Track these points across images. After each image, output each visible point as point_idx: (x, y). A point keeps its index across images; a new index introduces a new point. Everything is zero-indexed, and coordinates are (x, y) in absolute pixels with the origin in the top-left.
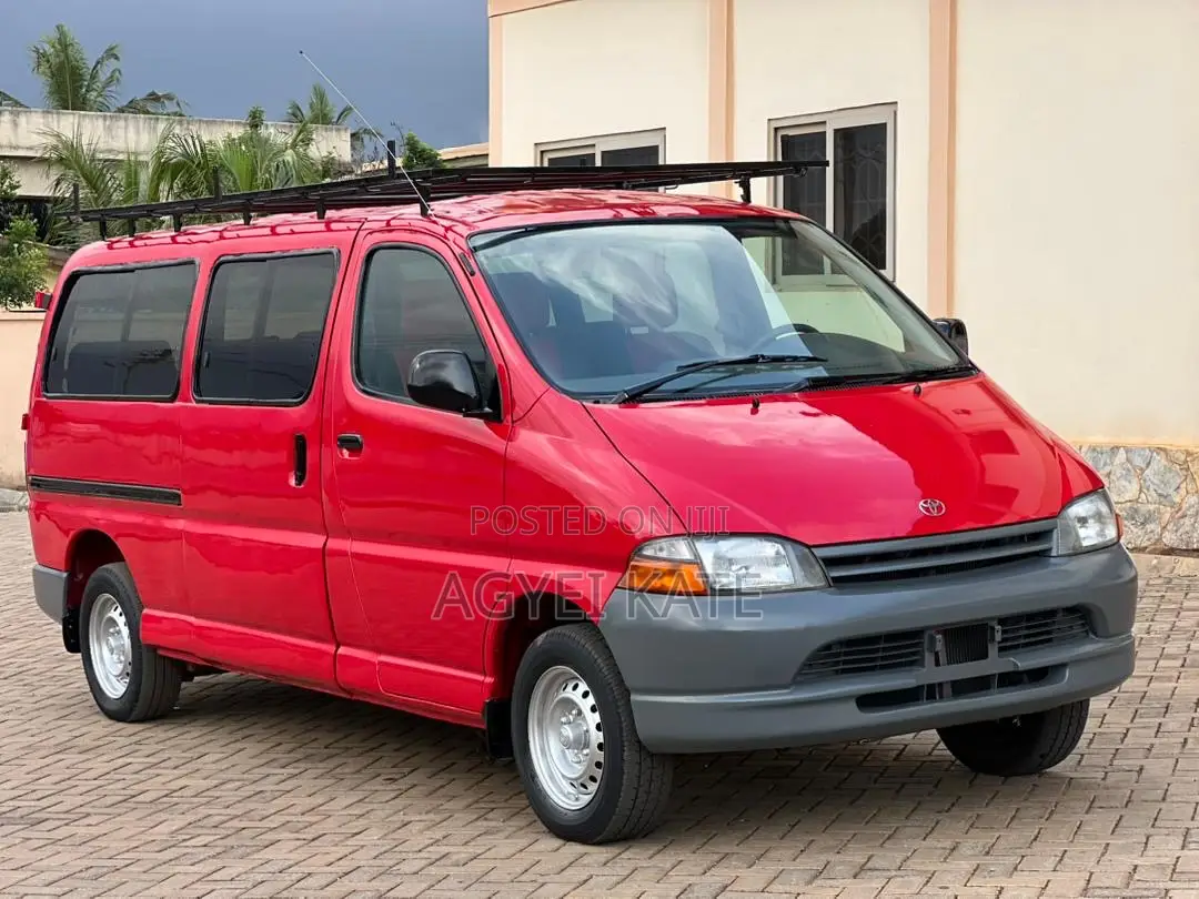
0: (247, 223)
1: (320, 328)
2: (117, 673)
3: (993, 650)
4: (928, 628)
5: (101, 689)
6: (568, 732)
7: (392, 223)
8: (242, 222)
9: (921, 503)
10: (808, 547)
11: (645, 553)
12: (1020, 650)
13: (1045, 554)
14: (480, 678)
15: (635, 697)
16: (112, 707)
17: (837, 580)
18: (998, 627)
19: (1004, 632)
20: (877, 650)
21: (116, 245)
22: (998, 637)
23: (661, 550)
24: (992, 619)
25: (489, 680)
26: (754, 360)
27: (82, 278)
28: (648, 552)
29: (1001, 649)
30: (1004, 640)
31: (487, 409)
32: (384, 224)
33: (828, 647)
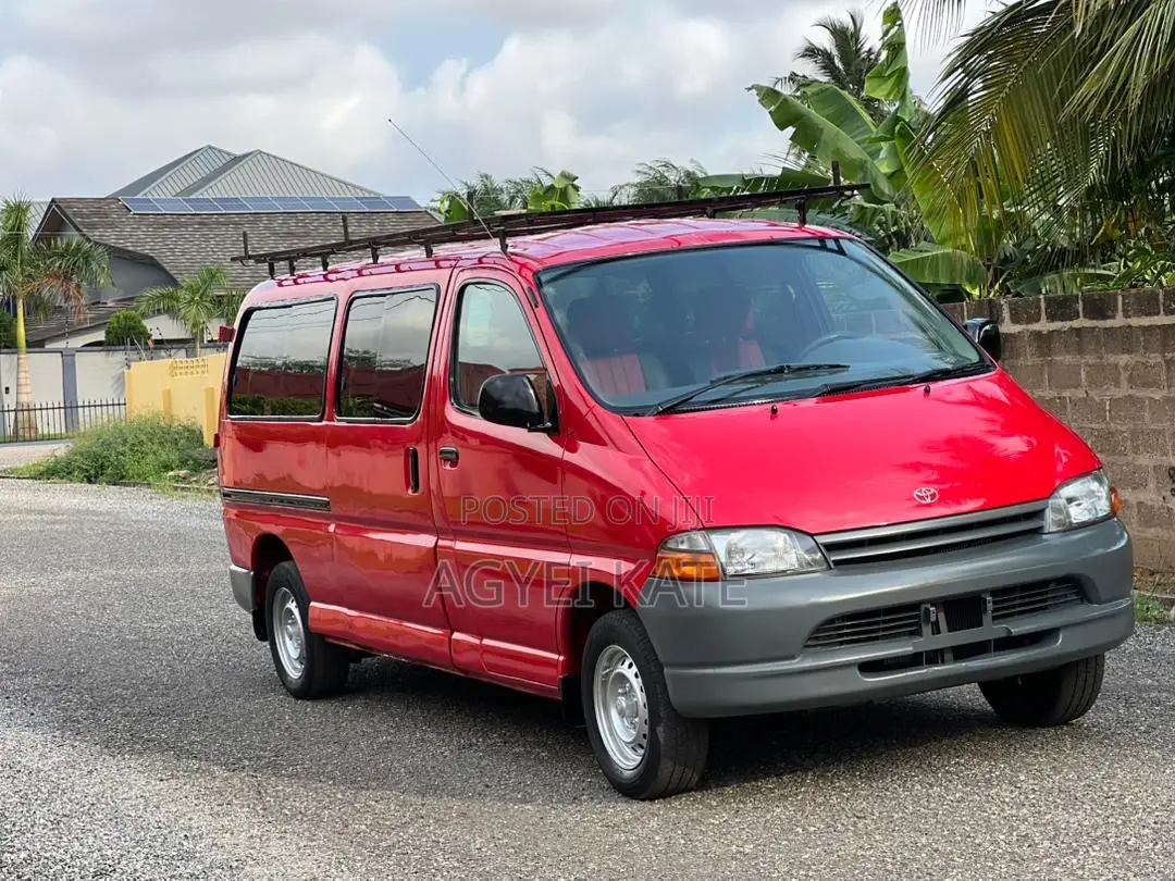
0: (375, 262)
1: (424, 362)
2: (296, 657)
3: (987, 618)
4: (923, 602)
5: (285, 671)
6: (622, 701)
7: (484, 260)
8: (371, 261)
9: (916, 492)
10: (812, 535)
11: (669, 545)
12: (1016, 617)
13: (1038, 531)
14: (555, 656)
15: (666, 671)
16: (293, 687)
17: (837, 563)
18: (989, 598)
19: (994, 603)
20: (878, 623)
21: (284, 283)
22: (990, 606)
23: (682, 542)
24: (984, 591)
25: (561, 658)
26: (780, 370)
27: (255, 313)
28: (671, 545)
29: (994, 618)
30: (994, 611)
31: (549, 424)
32: (476, 261)
33: (832, 621)
